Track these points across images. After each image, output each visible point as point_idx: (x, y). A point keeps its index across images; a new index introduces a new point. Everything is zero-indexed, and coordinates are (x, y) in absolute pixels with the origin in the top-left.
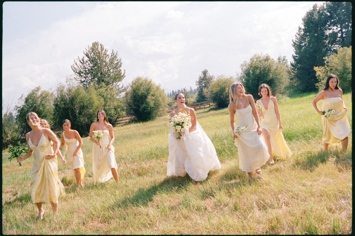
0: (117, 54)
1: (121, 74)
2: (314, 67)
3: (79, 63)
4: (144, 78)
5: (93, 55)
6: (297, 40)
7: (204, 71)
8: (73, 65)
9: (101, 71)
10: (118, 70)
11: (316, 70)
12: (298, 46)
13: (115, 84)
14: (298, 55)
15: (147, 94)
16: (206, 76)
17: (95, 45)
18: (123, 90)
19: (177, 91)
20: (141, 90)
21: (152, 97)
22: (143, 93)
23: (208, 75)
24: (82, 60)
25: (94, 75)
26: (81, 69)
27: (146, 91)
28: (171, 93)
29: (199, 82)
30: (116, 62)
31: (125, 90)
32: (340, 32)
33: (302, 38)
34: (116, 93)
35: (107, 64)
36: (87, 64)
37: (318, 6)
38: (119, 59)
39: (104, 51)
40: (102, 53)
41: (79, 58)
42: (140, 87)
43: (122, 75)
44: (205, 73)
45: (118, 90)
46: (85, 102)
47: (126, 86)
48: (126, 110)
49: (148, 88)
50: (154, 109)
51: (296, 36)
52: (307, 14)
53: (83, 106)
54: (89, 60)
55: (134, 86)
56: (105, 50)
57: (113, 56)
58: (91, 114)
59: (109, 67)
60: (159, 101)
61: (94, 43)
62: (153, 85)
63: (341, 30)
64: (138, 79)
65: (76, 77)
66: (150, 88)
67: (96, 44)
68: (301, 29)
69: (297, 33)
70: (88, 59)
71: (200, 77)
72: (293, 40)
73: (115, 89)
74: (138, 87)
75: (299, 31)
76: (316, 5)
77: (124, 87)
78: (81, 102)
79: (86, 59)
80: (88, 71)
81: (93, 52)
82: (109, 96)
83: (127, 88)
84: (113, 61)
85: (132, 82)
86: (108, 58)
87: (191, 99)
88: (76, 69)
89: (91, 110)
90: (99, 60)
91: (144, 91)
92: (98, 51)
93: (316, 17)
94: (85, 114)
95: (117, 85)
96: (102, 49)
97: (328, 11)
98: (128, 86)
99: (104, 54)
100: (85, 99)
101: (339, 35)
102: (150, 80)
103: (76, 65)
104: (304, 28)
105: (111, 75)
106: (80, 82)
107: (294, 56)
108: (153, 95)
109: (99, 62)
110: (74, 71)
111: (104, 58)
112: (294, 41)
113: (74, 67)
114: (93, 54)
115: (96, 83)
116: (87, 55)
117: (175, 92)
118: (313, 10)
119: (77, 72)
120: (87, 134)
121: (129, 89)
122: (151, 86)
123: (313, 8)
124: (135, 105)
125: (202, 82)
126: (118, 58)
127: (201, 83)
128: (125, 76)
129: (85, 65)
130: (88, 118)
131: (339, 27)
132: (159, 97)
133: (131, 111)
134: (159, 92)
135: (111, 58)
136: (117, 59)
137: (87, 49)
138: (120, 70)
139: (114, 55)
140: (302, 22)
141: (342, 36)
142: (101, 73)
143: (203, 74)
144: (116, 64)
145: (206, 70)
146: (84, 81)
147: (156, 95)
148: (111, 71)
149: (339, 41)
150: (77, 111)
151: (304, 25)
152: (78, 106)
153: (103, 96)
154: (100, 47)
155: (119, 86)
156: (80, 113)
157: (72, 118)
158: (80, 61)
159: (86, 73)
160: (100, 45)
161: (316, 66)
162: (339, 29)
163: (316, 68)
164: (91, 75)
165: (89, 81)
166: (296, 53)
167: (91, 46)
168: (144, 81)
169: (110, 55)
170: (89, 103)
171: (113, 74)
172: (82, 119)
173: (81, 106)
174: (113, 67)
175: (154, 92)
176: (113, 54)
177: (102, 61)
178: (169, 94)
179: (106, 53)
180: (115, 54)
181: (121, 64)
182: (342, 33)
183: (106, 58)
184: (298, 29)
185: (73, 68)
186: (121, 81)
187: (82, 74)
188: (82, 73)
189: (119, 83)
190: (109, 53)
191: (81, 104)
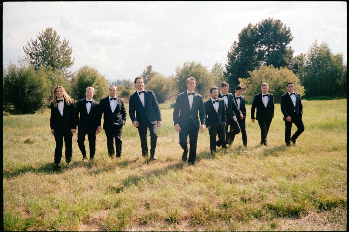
0: (68, 41)
1: (70, 60)
2: (239, 78)
3: (31, 45)
4: (90, 68)
5: (46, 40)
6: (232, 52)
7: (149, 66)
8: (26, 45)
9: (52, 55)
10: (68, 56)
11: (240, 81)
12: (231, 57)
13: (64, 69)
14: (230, 66)
15: (92, 82)
16: (150, 71)
17: (48, 31)
18: (70, 75)
19: (122, 80)
20: (87, 78)
21: (97, 86)
22: (88, 81)
23: (152, 70)
24: (35, 43)
25: (45, 58)
26: (33, 50)
27: (92, 80)
28: (116, 81)
29: (143, 76)
30: (67, 49)
31: (72, 75)
32: (268, 51)
33: (236, 50)
34: (64, 78)
35: (58, 50)
36: (39, 47)
37: (252, 25)
38: (70, 47)
39: (56, 37)
40: (54, 39)
41: (32, 40)
42: (87, 75)
43: (71, 62)
44: (149, 68)
45: (66, 75)
46: (35, 83)
47: (73, 73)
48: (71, 94)
49: (94, 77)
50: (97, 96)
51: (231, 48)
52: (243, 31)
53: (33, 86)
54: (41, 44)
55: (81, 73)
56: (58, 37)
57: (64, 44)
58: (39, 94)
59: (60, 53)
60: (102, 90)
61: (48, 28)
62: (98, 75)
63: (268, 49)
64: (86, 68)
65: (26, 58)
66: (95, 78)
67: (50, 29)
68: (236, 43)
69: (232, 46)
70: (41, 42)
71: (145, 71)
72: (228, 51)
73: (63, 74)
74: (84, 75)
75: (234, 44)
76: (251, 24)
77: (71, 73)
78: (31, 82)
79: (39, 42)
80: (39, 53)
81: (46, 37)
82: (57, 80)
83: (74, 74)
84: (65, 48)
85: (80, 70)
86: (60, 44)
87: (133, 90)
88: (28, 50)
89: (40, 91)
90: (51, 45)
91: (89, 80)
92: (51, 36)
93: (249, 34)
94: (33, 94)
95: (65, 70)
96: (55, 34)
97: (260, 32)
98: (75, 73)
99: (56, 40)
100: (35, 80)
101: (267, 53)
102: (96, 70)
103: (28, 46)
104: (239, 42)
105: (61, 60)
106: (30, 62)
107: (227, 66)
108: (97, 84)
109: (51, 47)
110: (26, 52)
111: (56, 44)
112: (229, 53)
113: (27, 47)
114: (45, 38)
115: (46, 66)
116: (40, 39)
117: (120, 81)
118: (248, 28)
119: (28, 53)
120: (33, 112)
121: (76, 76)
122: (96, 76)
123: (248, 26)
124: (80, 91)
125: (146, 76)
126: (69, 45)
127: (144, 77)
128: (74, 63)
129: (37, 47)
130: (36, 98)
131: (267, 47)
132: (102, 86)
133: (75, 96)
134: (103, 81)
135: (63, 45)
136: (68, 47)
137: (41, 34)
138: (70, 57)
139: (66, 43)
140: (238, 37)
141: (268, 54)
142: (52, 58)
143: (148, 69)
144: (67, 51)
145: (151, 65)
146: (35, 63)
147: (100, 84)
148: (61, 57)
149: (265, 58)
150: (27, 90)
151: (239, 40)
152: (28, 85)
153: (51, 79)
154: (53, 32)
155: (67, 71)
156: (29, 92)
157: (21, 96)
158: (33, 43)
159: (37, 56)
160: (54, 31)
161: (240, 78)
162: (267, 48)
163: (240, 80)
164: (42, 57)
165: (39, 63)
166: (229, 63)
167: (45, 30)
168: (90, 70)
169: (62, 42)
170: (38, 84)
171: (63, 60)
172: (30, 98)
173: (30, 86)
174: (63, 53)
175: (99, 81)
176: (65, 41)
177: (54, 47)
178: (114, 83)
179: (59, 39)
180: (67, 41)
181: (72, 51)
182: (269, 52)
183: (57, 44)
184: (234, 42)
185: (25, 49)
186: (70, 67)
187: (33, 56)
188: (34, 54)
189: (68, 68)
190: (61, 40)
191: (31, 84)
